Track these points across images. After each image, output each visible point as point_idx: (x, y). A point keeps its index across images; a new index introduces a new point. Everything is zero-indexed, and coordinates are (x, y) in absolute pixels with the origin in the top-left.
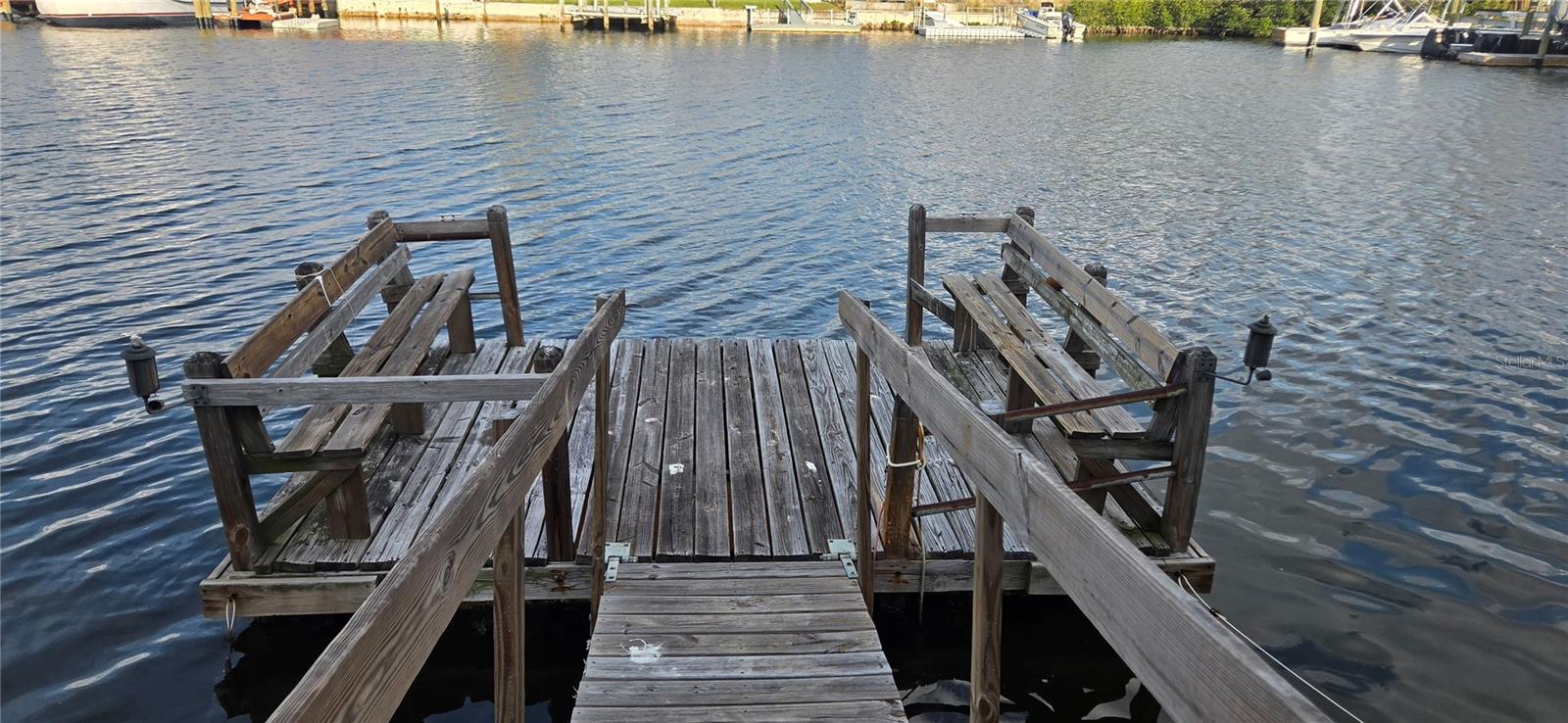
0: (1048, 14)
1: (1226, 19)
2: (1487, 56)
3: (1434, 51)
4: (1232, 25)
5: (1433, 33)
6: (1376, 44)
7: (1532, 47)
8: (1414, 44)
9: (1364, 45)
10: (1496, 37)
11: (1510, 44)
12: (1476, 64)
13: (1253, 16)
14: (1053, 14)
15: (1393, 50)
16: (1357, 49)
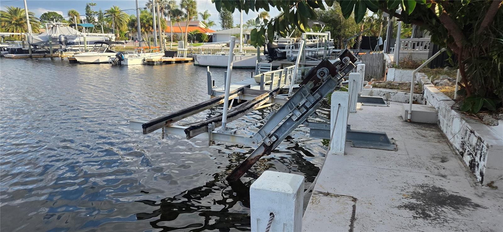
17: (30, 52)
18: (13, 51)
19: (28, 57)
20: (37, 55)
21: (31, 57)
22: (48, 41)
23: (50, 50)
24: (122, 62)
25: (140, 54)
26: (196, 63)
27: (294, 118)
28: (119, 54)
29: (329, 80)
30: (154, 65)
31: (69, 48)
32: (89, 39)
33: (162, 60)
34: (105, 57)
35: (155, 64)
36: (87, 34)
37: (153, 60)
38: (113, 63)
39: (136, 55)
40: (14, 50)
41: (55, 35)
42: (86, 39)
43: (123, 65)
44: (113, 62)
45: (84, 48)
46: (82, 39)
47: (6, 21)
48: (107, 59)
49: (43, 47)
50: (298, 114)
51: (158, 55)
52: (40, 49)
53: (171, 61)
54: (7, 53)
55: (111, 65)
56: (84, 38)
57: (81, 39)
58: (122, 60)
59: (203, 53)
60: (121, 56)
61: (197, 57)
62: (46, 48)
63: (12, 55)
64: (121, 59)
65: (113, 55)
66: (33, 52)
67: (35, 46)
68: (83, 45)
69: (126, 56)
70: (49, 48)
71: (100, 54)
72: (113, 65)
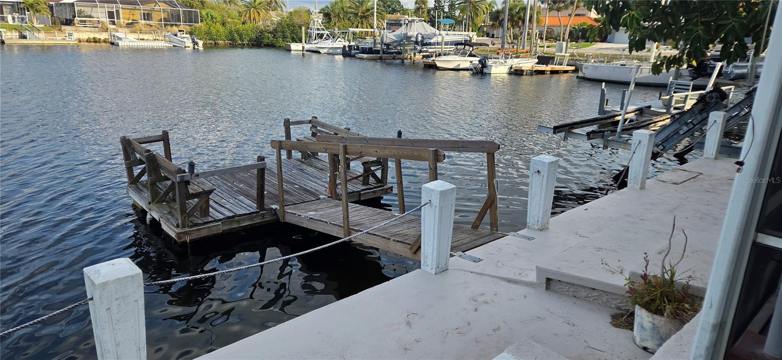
0: (183, 36)
1: (263, 38)
2: (365, 56)
3: (347, 53)
4: (266, 41)
5: (344, 46)
6: (326, 51)
7: (378, 52)
8: (339, 51)
9: (321, 51)
10: (366, 48)
11: (370, 51)
12: (362, 59)
13: (274, 38)
14: (185, 35)
15: (332, 54)
16: (320, 53)
17: (381, 52)
18: (364, 51)
19: (378, 57)
20: (387, 57)
21: (381, 58)
22: (402, 40)
23: (403, 51)
24: (485, 70)
25: (507, 60)
26: (580, 74)
27: (681, 132)
28: (483, 59)
29: (717, 103)
30: (523, 75)
31: (425, 49)
32: (447, 39)
33: (534, 69)
34: (465, 62)
35: (524, 73)
36: (446, 32)
37: (523, 69)
38: (475, 71)
39: (502, 61)
40: (365, 49)
41: (411, 33)
42: (445, 39)
43: (485, 73)
44: (475, 69)
45: (441, 50)
46: (440, 39)
47: (351, 13)
48: (467, 65)
49: (395, 47)
50: (685, 128)
51: (529, 61)
52: (392, 49)
53: (544, 71)
54: (357, 53)
55: (472, 72)
56: (443, 38)
57: (438, 39)
58: (485, 68)
59: (593, 61)
60: (485, 61)
61: (584, 66)
62: (399, 48)
63: (364, 55)
64: (484, 66)
65: (476, 60)
66: (384, 53)
67: (388, 45)
68: (440, 47)
69: (490, 62)
70: (402, 48)
71: (462, 58)
72: (473, 72)
